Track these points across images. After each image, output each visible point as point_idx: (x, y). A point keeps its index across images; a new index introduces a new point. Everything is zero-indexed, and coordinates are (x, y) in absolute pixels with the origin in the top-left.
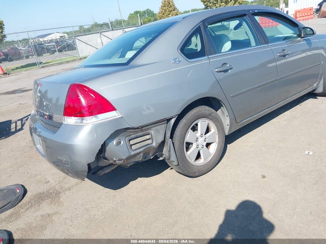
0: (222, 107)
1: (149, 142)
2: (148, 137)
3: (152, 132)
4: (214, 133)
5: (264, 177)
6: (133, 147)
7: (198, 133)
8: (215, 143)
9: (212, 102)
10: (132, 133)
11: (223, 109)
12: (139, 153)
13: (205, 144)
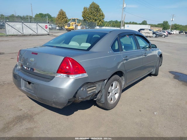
0: (122, 76)
1: (95, 90)
2: (95, 88)
3: (97, 85)
4: (118, 88)
5: (140, 111)
6: (89, 92)
7: (113, 88)
8: (118, 94)
9: (120, 73)
10: (89, 85)
11: (123, 77)
12: (90, 96)
13: (114, 93)
